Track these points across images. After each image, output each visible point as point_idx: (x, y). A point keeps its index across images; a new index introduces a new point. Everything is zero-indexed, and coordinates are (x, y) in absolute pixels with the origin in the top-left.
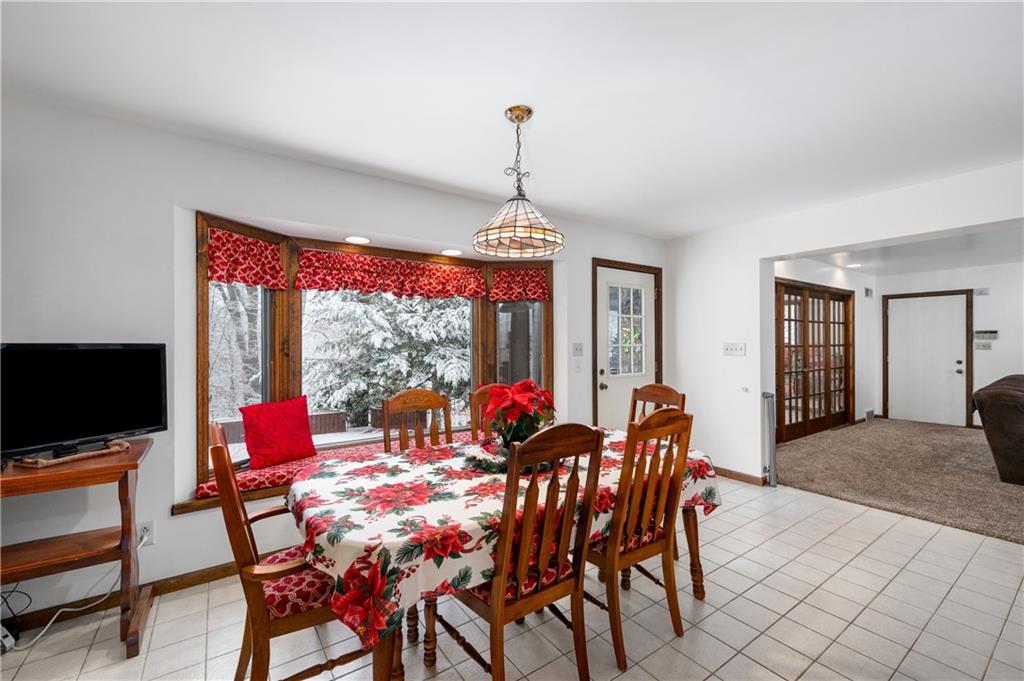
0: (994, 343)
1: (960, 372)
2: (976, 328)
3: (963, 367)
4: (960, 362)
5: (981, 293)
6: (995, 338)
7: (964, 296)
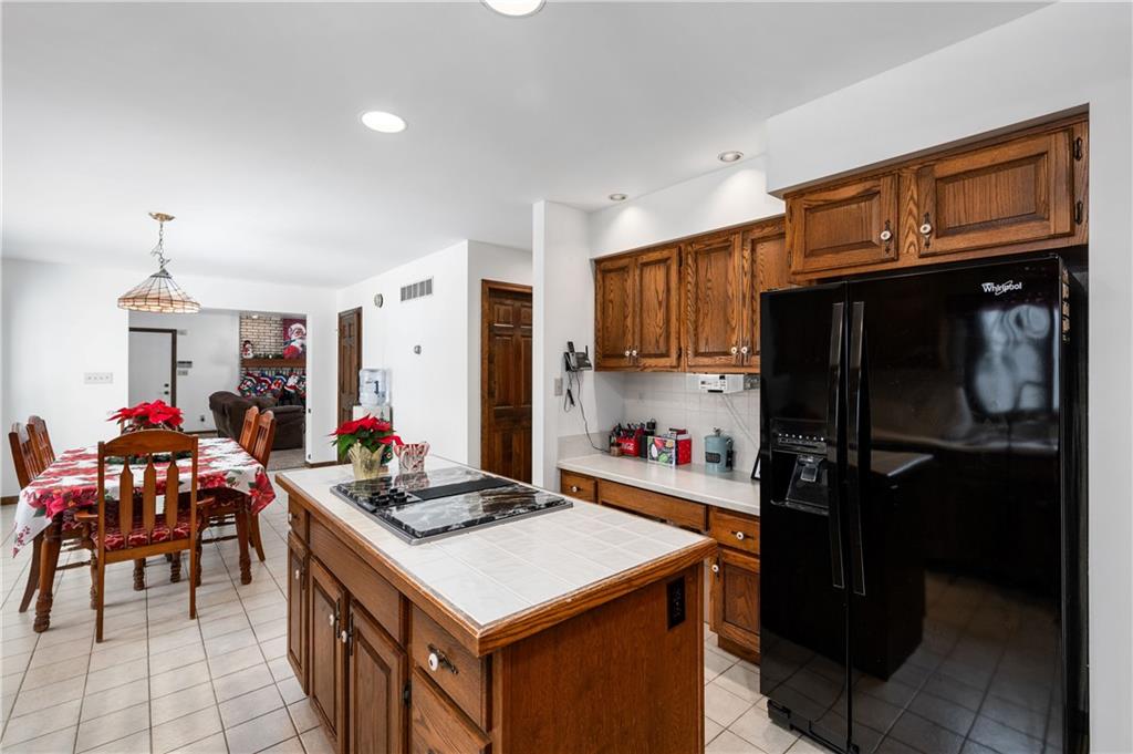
0: (190, 370)
1: (167, 393)
2: (179, 359)
3: (169, 389)
4: (167, 385)
5: (183, 333)
6: (190, 367)
7: (170, 334)
